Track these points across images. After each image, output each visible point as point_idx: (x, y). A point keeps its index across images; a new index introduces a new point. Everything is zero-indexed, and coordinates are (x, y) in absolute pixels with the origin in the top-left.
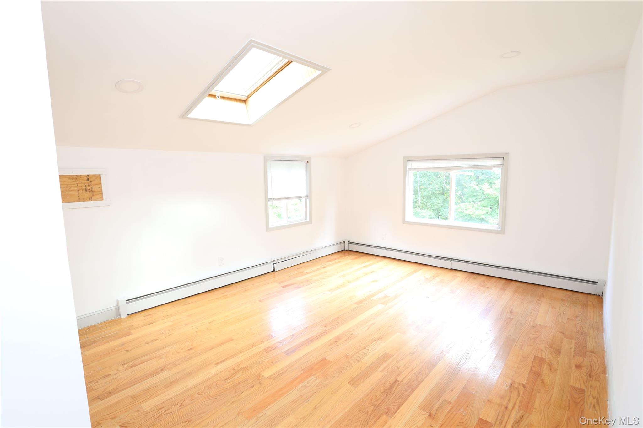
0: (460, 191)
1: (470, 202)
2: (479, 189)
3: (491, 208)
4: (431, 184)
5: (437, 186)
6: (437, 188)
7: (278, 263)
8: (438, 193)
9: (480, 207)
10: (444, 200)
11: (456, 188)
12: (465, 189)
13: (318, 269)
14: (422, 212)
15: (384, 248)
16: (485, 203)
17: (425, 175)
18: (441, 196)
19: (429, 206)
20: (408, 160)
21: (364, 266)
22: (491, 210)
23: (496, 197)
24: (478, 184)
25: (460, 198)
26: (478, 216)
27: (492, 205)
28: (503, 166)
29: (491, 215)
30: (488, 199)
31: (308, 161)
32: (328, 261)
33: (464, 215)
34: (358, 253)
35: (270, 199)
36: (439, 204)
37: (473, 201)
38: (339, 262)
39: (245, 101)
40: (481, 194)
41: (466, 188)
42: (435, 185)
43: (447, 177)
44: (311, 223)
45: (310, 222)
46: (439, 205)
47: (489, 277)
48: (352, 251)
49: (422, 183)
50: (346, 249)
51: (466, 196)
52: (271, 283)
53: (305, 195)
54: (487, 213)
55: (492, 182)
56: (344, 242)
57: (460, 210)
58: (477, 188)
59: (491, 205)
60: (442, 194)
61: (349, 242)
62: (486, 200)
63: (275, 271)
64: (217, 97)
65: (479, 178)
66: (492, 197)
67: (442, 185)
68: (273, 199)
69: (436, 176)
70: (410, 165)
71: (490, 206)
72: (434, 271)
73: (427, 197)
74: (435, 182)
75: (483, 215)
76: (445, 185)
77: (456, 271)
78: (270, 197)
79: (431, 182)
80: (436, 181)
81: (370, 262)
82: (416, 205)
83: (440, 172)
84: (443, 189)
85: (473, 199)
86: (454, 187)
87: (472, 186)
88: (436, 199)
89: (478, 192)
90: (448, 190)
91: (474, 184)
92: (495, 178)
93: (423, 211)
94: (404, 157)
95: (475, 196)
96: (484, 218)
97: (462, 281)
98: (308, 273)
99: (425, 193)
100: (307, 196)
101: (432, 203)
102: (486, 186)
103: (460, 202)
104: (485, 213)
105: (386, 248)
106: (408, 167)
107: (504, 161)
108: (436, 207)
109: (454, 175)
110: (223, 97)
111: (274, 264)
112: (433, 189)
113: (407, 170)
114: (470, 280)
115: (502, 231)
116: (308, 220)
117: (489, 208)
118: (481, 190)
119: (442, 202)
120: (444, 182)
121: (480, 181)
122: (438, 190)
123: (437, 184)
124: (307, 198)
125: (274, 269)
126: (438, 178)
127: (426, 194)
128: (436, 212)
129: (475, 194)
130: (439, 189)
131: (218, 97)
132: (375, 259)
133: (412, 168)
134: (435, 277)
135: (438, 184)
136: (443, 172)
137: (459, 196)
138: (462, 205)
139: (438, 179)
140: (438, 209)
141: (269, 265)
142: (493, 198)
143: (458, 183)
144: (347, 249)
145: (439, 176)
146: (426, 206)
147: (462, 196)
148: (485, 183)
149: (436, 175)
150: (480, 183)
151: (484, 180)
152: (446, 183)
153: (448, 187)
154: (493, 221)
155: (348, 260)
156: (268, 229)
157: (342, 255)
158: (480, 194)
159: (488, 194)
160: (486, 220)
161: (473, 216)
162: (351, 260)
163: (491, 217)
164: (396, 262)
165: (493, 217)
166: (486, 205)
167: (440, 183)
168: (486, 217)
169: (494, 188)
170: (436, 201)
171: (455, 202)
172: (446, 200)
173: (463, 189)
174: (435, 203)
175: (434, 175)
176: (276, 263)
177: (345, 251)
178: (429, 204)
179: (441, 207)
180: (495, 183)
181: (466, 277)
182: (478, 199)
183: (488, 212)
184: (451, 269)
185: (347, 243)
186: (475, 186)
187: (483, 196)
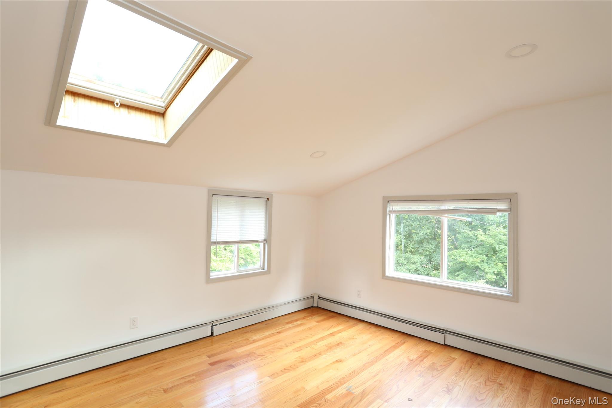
0: (453, 237)
1: (464, 249)
2: (472, 235)
3: (487, 256)
4: (422, 229)
5: (429, 231)
6: (428, 233)
7: (219, 324)
8: (430, 238)
9: (475, 255)
10: (436, 245)
11: (449, 233)
12: (457, 235)
13: (272, 335)
14: (413, 258)
15: (360, 308)
16: (479, 250)
17: (416, 220)
18: (433, 241)
19: (420, 251)
20: (389, 200)
21: (331, 334)
22: (486, 258)
23: (492, 244)
24: (470, 230)
25: (453, 243)
26: (474, 264)
27: (488, 253)
28: (510, 210)
29: (487, 263)
30: (482, 246)
31: (268, 199)
32: (288, 323)
33: (458, 262)
34: (328, 312)
35: (215, 243)
36: (431, 249)
37: (466, 247)
38: (301, 325)
39: (162, 115)
40: (475, 240)
41: (459, 233)
42: (426, 230)
43: (439, 222)
44: (270, 273)
45: (269, 271)
46: (431, 251)
47: (499, 363)
48: (322, 308)
49: (413, 227)
50: (315, 305)
51: (459, 242)
52: (200, 355)
53: (262, 238)
54: (483, 261)
55: (486, 228)
56: (313, 297)
57: (453, 257)
58: (471, 234)
59: (486, 252)
60: (434, 239)
61: (318, 297)
62: (481, 247)
63: (214, 334)
64: (115, 105)
65: (472, 224)
66: (487, 244)
67: (433, 230)
68: (218, 242)
69: (428, 221)
70: (392, 207)
71: (485, 254)
72: (422, 348)
73: (418, 242)
74: (426, 227)
75: (478, 263)
76: (437, 230)
77: (453, 349)
78: (214, 239)
79: (423, 226)
80: (428, 226)
81: (340, 327)
82: (407, 250)
83: (431, 216)
84: (435, 234)
85: (467, 245)
86: (446, 233)
87: (465, 232)
88: (428, 244)
89: (472, 238)
90: (440, 235)
91: (467, 230)
92: (489, 224)
93: (415, 256)
94: (383, 197)
95: (468, 242)
96: (480, 266)
97: (461, 369)
98: (254, 341)
99: (416, 238)
100: (265, 240)
101: (423, 248)
102: (480, 232)
103: (453, 248)
104: (480, 261)
105: (361, 308)
106: (388, 210)
107: (511, 204)
108: (428, 253)
109: (445, 220)
110: (122, 105)
111: (212, 327)
112: (424, 234)
113: (388, 212)
114: (472, 367)
115: (515, 297)
116: (266, 269)
117: (484, 256)
118: (475, 236)
119: (434, 247)
120: (436, 227)
121: (473, 227)
122: (429, 235)
123: (428, 229)
124: (265, 242)
125: (212, 333)
126: (429, 222)
127: (418, 239)
128: (429, 258)
129: (469, 240)
130: (431, 234)
131: (117, 104)
132: (348, 322)
133: (394, 210)
134: (422, 358)
135: (430, 229)
136: (435, 216)
137: (452, 242)
138: (455, 252)
139: (429, 224)
140: (430, 254)
141: (207, 327)
142: (489, 246)
143: (451, 229)
144: (317, 306)
145: (431, 221)
146: (418, 251)
147: (455, 242)
148: (479, 230)
149: (427, 219)
150: (474, 229)
151: (477, 226)
152: (438, 228)
153: (439, 232)
154: (490, 269)
155: (313, 322)
156: (209, 280)
157: (308, 315)
158: (473, 240)
159: (481, 241)
160: (482, 268)
161: (468, 264)
162: (317, 322)
163: (487, 265)
164: (373, 329)
165: (489, 265)
166: (481, 252)
167: (431, 228)
168: (481, 265)
169: (488, 234)
170: (428, 247)
171: (448, 248)
172: (439, 246)
173: (455, 235)
174: (427, 249)
175: (425, 219)
176: (217, 325)
177: (313, 308)
178: (420, 249)
179: (433, 253)
180: (489, 230)
181: (468, 361)
182: (472, 245)
183: (483, 259)
184: (446, 345)
185: (316, 298)
186: (468, 232)
187: (477, 243)
